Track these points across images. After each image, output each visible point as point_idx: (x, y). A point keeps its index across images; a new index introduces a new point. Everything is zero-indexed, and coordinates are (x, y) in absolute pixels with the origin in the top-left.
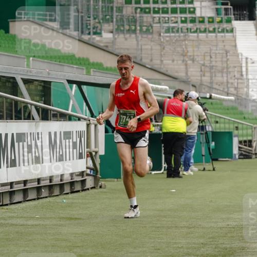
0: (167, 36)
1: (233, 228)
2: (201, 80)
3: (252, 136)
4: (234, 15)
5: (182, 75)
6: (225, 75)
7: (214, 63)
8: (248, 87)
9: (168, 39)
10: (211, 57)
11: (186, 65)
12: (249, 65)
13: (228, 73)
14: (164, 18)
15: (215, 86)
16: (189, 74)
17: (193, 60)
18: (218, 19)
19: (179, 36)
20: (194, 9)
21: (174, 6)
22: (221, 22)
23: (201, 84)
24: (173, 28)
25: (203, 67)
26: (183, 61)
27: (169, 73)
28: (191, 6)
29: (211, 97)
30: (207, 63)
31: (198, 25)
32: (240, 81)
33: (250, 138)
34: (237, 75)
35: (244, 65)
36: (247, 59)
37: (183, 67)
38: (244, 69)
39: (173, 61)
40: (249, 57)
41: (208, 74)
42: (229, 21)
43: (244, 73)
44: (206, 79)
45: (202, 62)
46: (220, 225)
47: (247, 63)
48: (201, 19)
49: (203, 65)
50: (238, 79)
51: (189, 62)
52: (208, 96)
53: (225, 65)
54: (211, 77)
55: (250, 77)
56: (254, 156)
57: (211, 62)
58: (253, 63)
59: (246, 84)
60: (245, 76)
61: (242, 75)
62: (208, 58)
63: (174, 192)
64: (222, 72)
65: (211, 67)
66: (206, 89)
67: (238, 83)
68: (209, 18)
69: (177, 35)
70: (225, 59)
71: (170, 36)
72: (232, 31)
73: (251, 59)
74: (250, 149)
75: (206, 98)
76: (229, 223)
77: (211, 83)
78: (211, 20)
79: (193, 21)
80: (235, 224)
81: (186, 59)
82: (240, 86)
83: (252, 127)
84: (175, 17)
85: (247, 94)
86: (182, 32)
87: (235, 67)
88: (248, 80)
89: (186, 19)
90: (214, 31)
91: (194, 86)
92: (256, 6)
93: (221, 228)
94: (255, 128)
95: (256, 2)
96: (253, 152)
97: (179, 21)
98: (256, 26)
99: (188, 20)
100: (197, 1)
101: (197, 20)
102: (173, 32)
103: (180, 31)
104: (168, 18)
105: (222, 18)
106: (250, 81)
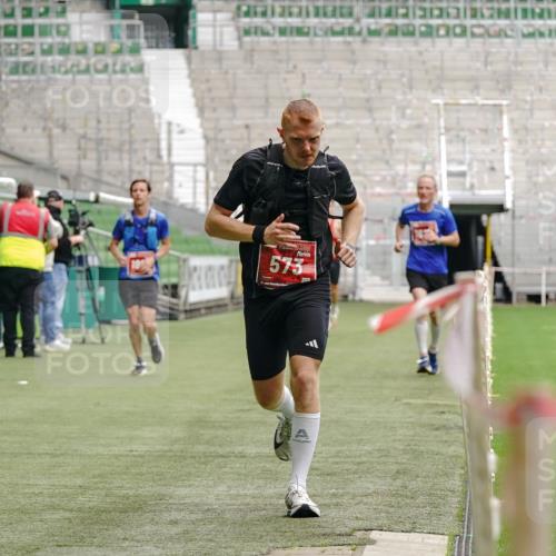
0: (13, 81)
1: (142, 456)
2: (79, 167)
3: (178, 275)
4: (146, 38)
5: (40, 156)
6: (125, 156)
7: (104, 134)
8: (170, 179)
9: (14, 86)
10: (99, 122)
11: (50, 137)
12: (175, 136)
13: (132, 151)
14: (9, 44)
15: (106, 178)
16: (56, 153)
17: (64, 128)
18: (115, 46)
19: (38, 81)
20: (68, 26)
21: (28, 21)
22: (119, 52)
23: (79, 175)
24: (26, 64)
25: (83, 142)
26: (44, 129)
27: (18, 152)
28: (60, 21)
29: (97, 201)
30: (91, 133)
31: (73, 58)
32: (155, 168)
33: (174, 280)
34: (150, 157)
35: (164, 136)
36: (170, 124)
37: (43, 142)
38: (164, 145)
39: (25, 129)
40: (175, 122)
41: (92, 155)
42: (135, 50)
43: (164, 153)
44: (89, 165)
45: (81, 131)
46: (115, 450)
47: (169, 132)
48: (80, 48)
49: (84, 137)
50: (151, 164)
51: (56, 131)
52: (92, 197)
53: (126, 137)
54: (99, 161)
55: (175, 159)
56: (182, 316)
57: (99, 130)
58: (182, 132)
59: (167, 174)
60: (165, 159)
61: (160, 157)
62: (93, 123)
63: (22, 387)
64: (120, 150)
65: (99, 141)
66: (90, 184)
67: (151, 172)
68: (96, 44)
69: (33, 77)
70: (126, 126)
71: (18, 81)
72: (140, 69)
73: (178, 125)
74: (174, 301)
75: (87, 201)
76: (134, 447)
77: (99, 171)
78: (101, 49)
79: (65, 50)
80: (145, 448)
81: (50, 125)
82: (155, 178)
83: (178, 259)
84: (30, 44)
85: (170, 194)
86: (43, 72)
87: (146, 140)
88: (172, 165)
89: (51, 46)
90: (105, 69)
91: (64, 178)
92: (191, 20)
93: (116, 457)
94: (185, 261)
95: (191, 12)
96: (181, 308)
97: (38, 50)
98: (189, 60)
99: (55, 50)
100: (74, 11)
101: (73, 49)
102: (25, 72)
103: (39, 69)
104: (17, 45)
105: (122, 45)
106: (177, 168)
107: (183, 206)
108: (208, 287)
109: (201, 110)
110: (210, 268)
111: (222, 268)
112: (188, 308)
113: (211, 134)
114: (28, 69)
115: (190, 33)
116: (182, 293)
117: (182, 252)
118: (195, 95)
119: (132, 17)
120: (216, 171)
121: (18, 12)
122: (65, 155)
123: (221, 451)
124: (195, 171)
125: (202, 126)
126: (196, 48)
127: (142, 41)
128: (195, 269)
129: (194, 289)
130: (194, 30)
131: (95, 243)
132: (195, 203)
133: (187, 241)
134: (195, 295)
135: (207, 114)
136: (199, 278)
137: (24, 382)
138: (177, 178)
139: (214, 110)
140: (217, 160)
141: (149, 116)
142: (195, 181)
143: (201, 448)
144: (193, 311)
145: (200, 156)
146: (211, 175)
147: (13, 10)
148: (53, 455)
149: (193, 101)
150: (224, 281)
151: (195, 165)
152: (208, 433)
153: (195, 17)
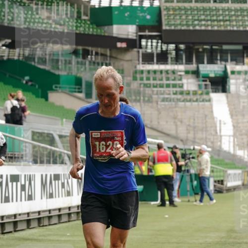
0: (163, 105)
1: (210, 243)
2: (187, 137)
3: (223, 176)
4: (212, 89)
5: (173, 132)
6: (204, 133)
7: (196, 124)
8: (221, 141)
9: (163, 106)
10: (194, 120)
11: (176, 125)
12: (222, 125)
13: (206, 131)
14: (161, 91)
15: (197, 141)
16: (179, 132)
17: (181, 122)
18: (200, 92)
19: (172, 105)
20: (183, 84)
21: (168, 82)
22: (202, 94)
23: (187, 140)
24: (167, 98)
25: (189, 128)
26: (174, 122)
27: (165, 131)
28: (180, 82)
29: (194, 149)
30: (191, 124)
31: (185, 97)
32: (215, 137)
33: (222, 179)
34: (213, 133)
35: (218, 125)
36: (220, 121)
37: (174, 127)
38: (218, 129)
39: (167, 122)
40: (222, 120)
41: (192, 132)
42: (208, 93)
43: (218, 131)
44: (191, 136)
45: (188, 123)
46: (201, 241)
47: (220, 124)
48: (188, 92)
49: (189, 125)
50: (214, 135)
51: (179, 123)
52: (192, 148)
53: (204, 126)
54: (194, 134)
55: (222, 134)
56: (225, 192)
57: (194, 123)
58: (225, 124)
59: (219, 139)
60: (219, 134)
61: (217, 133)
62: (192, 120)
63: (166, 218)
64: (202, 130)
65: (194, 127)
66: (191, 143)
67: (214, 139)
68: (193, 91)
69: (170, 103)
70: (204, 121)
71: (165, 105)
72: (209, 100)
73: (224, 121)
74: (222, 186)
75: (190, 149)
76: (207, 240)
77: (194, 138)
78: (195, 93)
79: (182, 93)
80: (211, 240)
81: (176, 121)
82: (215, 140)
83: (223, 171)
84: (169, 91)
85: (220, 146)
86: (174, 101)
87: (211, 127)
88: (221, 136)
89: (176, 91)
90: (197, 101)
91: (182, 141)
92: (228, 82)
93: (201, 244)
94: (226, 171)
95: (228, 79)
96: (225, 188)
97: (172, 93)
98: (227, 97)
99: (178, 93)
100: (185, 78)
101: (184, 93)
102: (167, 101)
103: (172, 100)
104: (164, 91)
105: (203, 91)
106: (223, 137)
107: (225, 151)
108: (234, 181)
109: (232, 116)
110: (235, 174)
111: (239, 174)
112: (227, 188)
113: (235, 125)
114: (168, 100)
115: (227, 87)
116: (225, 183)
117: (225, 168)
118: (229, 110)
119: (206, 81)
120: (237, 138)
121: (164, 79)
122: (182, 132)
123: (239, 241)
124: (230, 139)
125: (232, 122)
126: (230, 92)
127: (210, 90)
128: (230, 174)
129: (229, 181)
130: (229, 86)
131: (193, 165)
132: (230, 150)
133: (227, 164)
134: (230, 184)
135: (234, 117)
136: (231, 178)
137: (167, 216)
138: (223, 141)
139: (237, 116)
140: (237, 134)
141: (213, 118)
142: (229, 142)
143: (231, 240)
144: (229, 190)
145: (231, 133)
146: (236, 140)
147: (162, 78)
148: (178, 243)
149: (229, 112)
150: (240, 179)
151: (230, 136)
152: (234, 235)
153: (229, 81)
